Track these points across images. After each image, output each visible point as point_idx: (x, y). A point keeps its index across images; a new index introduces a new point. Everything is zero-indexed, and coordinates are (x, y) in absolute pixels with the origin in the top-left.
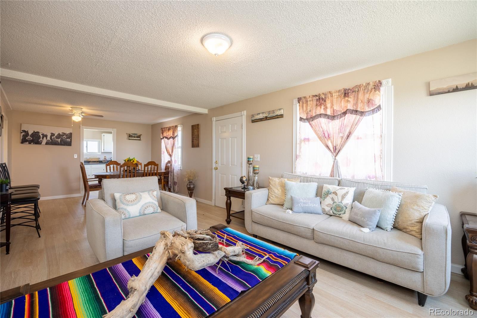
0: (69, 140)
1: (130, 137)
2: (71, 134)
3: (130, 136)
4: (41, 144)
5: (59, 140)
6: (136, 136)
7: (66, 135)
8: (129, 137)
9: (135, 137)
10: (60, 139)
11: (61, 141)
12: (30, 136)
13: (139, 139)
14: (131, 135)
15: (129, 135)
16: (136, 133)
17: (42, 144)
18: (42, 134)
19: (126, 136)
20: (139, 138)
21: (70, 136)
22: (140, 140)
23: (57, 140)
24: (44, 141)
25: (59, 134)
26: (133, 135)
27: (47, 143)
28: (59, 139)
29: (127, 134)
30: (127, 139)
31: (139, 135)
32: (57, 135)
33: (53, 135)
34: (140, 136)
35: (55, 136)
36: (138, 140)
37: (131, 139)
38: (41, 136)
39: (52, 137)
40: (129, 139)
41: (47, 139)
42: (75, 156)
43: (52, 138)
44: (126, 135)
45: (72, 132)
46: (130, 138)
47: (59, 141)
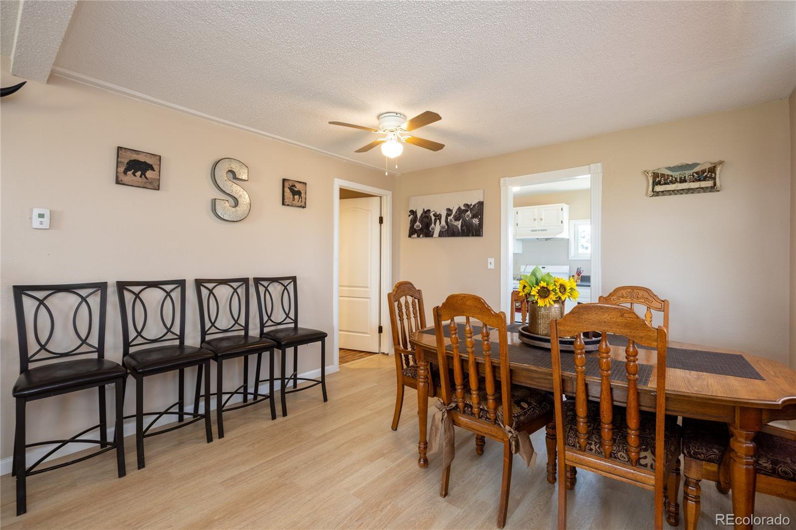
0: (476, 221)
1: (659, 183)
2: (481, 204)
3: (658, 179)
4: (432, 236)
5: (459, 224)
6: (687, 173)
7: (471, 210)
8: (655, 183)
9: (683, 181)
10: (461, 221)
11: (462, 226)
12: (419, 222)
13: (709, 184)
14: (663, 175)
15: (655, 175)
16: (690, 163)
17: (434, 236)
18: (434, 215)
19: (644, 184)
20: (705, 179)
21: (478, 210)
22: (713, 188)
23: (456, 223)
24: (437, 228)
25: (459, 209)
26: (677, 174)
27: (441, 235)
28: (459, 220)
29: (646, 172)
30: (647, 194)
31: (707, 166)
32: (456, 212)
33: (449, 211)
34: (712, 170)
35: (452, 216)
36: (704, 190)
37: (663, 193)
38: (433, 218)
39: (449, 218)
40: (656, 194)
41: (440, 223)
42: (489, 264)
43: (449, 220)
44: (643, 178)
45: (481, 200)
46: (658, 188)
47: (459, 227)
